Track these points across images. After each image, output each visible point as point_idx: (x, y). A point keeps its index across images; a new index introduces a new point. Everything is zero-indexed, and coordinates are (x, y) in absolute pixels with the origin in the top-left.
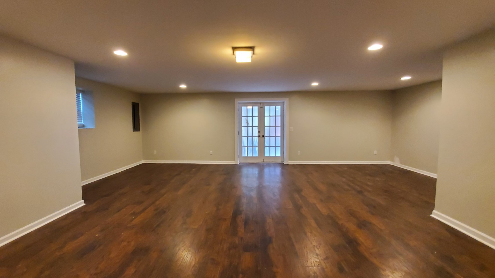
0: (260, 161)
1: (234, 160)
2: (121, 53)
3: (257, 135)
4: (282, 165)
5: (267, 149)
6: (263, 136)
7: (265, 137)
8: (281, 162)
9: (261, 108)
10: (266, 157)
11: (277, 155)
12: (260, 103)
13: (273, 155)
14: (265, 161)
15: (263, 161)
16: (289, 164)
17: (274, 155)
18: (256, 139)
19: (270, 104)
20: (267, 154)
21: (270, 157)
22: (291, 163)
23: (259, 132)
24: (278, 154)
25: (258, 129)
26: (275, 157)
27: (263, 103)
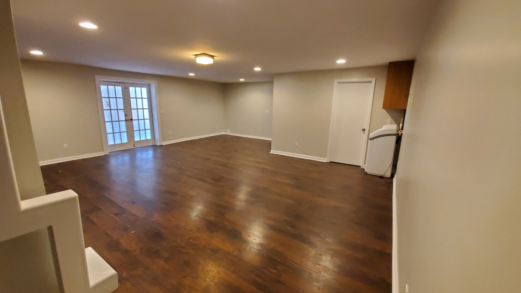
0: (131, 147)
1: (103, 151)
2: (88, 25)
3: (124, 119)
4: (155, 147)
5: (136, 134)
6: (131, 120)
7: (133, 121)
8: (152, 145)
9: (125, 88)
10: (137, 141)
11: (147, 138)
12: (124, 83)
13: (143, 138)
14: (136, 146)
15: (134, 147)
16: (163, 145)
17: (145, 139)
18: (123, 124)
19: (135, 85)
20: (137, 139)
21: (140, 141)
22: (164, 143)
23: (126, 115)
24: (149, 137)
25: (125, 112)
26: (146, 140)
27: (127, 83)
